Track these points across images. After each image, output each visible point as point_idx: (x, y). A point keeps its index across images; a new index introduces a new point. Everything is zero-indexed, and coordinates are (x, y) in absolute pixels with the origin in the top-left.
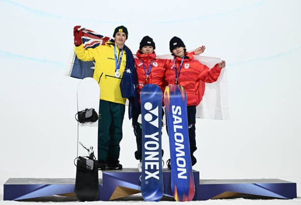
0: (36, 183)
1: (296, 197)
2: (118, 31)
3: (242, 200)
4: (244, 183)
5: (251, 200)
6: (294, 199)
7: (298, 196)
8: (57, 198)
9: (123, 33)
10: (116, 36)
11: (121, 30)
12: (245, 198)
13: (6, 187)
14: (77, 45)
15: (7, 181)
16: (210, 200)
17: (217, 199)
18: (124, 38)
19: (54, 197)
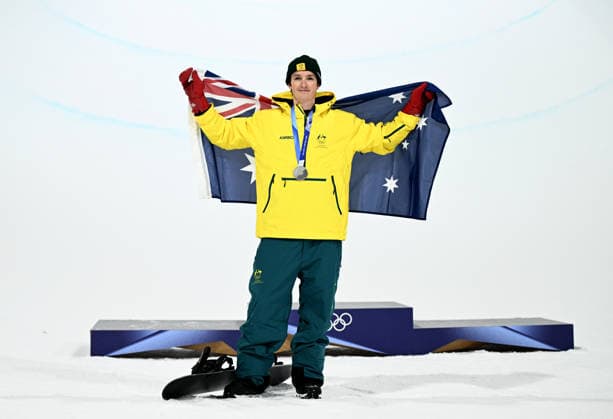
0: (143, 329)
1: (572, 347)
2: (296, 70)
3: (484, 353)
4: (487, 325)
5: (498, 354)
6: (571, 350)
7: (575, 345)
8: (177, 352)
9: (309, 73)
10: (293, 81)
11: (301, 67)
12: (489, 350)
13: (94, 334)
14: (198, 112)
15: (96, 325)
16: (431, 354)
17: (442, 352)
18: (312, 83)
19: (172, 351)
